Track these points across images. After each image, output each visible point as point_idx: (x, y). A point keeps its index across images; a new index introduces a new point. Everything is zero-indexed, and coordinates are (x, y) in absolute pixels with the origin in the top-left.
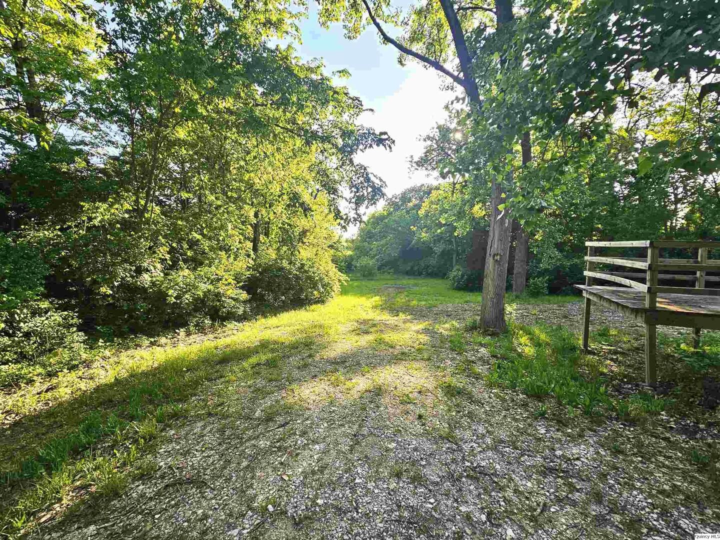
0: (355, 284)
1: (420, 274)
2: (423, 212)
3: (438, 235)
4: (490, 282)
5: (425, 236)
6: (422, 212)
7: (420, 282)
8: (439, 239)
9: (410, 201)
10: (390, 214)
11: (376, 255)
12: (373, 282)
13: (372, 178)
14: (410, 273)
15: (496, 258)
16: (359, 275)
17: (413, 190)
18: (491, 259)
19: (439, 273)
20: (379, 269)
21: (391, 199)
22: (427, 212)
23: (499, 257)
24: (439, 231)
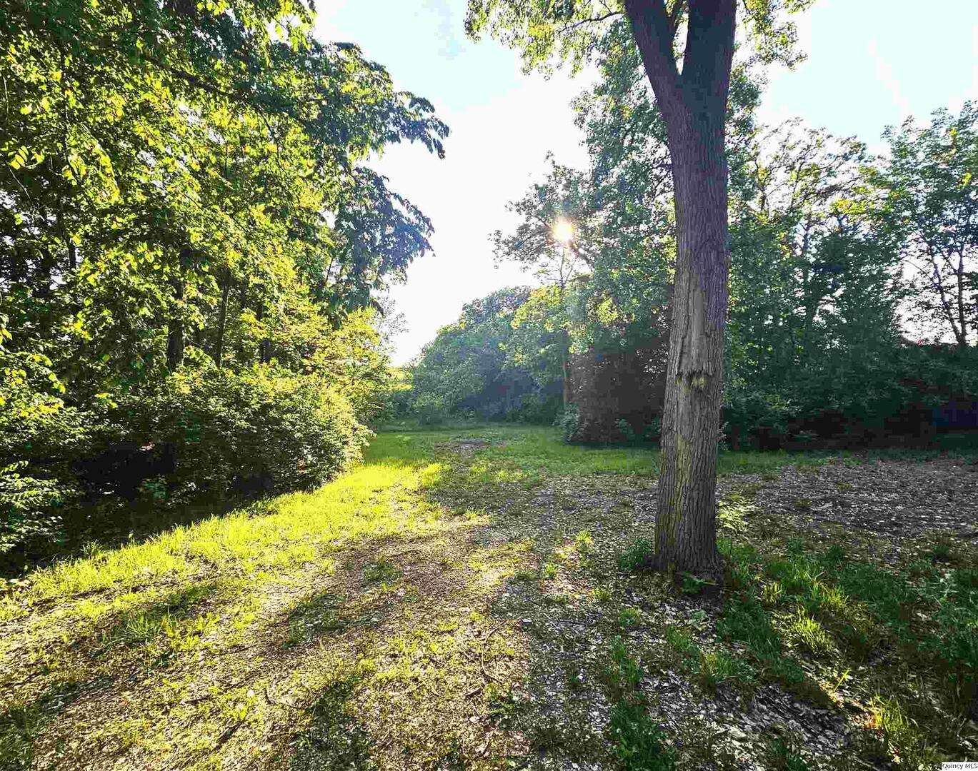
0: (407, 438)
1: (514, 418)
2: (518, 323)
3: (540, 358)
4: (681, 444)
5: (521, 358)
6: (515, 323)
7: (516, 431)
8: (543, 363)
9: (499, 309)
10: (469, 328)
11: (447, 390)
12: (436, 435)
13: (396, 205)
14: (500, 418)
15: (695, 382)
16: (415, 421)
17: (503, 295)
18: (682, 385)
19: (544, 417)
20: (452, 411)
21: (471, 306)
22: (525, 323)
23: (702, 380)
24: (542, 351)
